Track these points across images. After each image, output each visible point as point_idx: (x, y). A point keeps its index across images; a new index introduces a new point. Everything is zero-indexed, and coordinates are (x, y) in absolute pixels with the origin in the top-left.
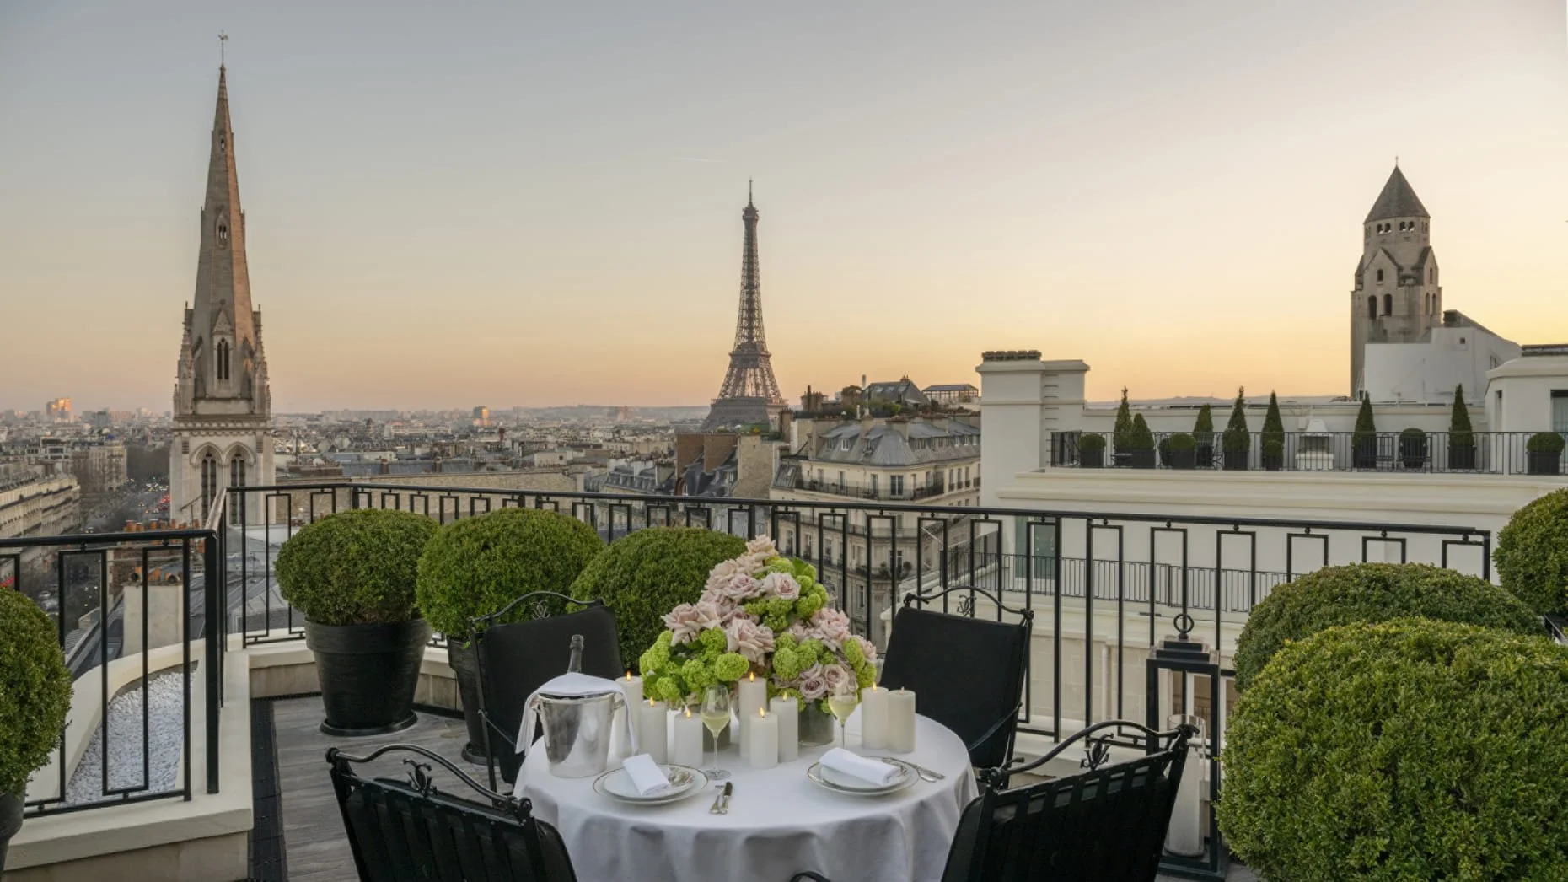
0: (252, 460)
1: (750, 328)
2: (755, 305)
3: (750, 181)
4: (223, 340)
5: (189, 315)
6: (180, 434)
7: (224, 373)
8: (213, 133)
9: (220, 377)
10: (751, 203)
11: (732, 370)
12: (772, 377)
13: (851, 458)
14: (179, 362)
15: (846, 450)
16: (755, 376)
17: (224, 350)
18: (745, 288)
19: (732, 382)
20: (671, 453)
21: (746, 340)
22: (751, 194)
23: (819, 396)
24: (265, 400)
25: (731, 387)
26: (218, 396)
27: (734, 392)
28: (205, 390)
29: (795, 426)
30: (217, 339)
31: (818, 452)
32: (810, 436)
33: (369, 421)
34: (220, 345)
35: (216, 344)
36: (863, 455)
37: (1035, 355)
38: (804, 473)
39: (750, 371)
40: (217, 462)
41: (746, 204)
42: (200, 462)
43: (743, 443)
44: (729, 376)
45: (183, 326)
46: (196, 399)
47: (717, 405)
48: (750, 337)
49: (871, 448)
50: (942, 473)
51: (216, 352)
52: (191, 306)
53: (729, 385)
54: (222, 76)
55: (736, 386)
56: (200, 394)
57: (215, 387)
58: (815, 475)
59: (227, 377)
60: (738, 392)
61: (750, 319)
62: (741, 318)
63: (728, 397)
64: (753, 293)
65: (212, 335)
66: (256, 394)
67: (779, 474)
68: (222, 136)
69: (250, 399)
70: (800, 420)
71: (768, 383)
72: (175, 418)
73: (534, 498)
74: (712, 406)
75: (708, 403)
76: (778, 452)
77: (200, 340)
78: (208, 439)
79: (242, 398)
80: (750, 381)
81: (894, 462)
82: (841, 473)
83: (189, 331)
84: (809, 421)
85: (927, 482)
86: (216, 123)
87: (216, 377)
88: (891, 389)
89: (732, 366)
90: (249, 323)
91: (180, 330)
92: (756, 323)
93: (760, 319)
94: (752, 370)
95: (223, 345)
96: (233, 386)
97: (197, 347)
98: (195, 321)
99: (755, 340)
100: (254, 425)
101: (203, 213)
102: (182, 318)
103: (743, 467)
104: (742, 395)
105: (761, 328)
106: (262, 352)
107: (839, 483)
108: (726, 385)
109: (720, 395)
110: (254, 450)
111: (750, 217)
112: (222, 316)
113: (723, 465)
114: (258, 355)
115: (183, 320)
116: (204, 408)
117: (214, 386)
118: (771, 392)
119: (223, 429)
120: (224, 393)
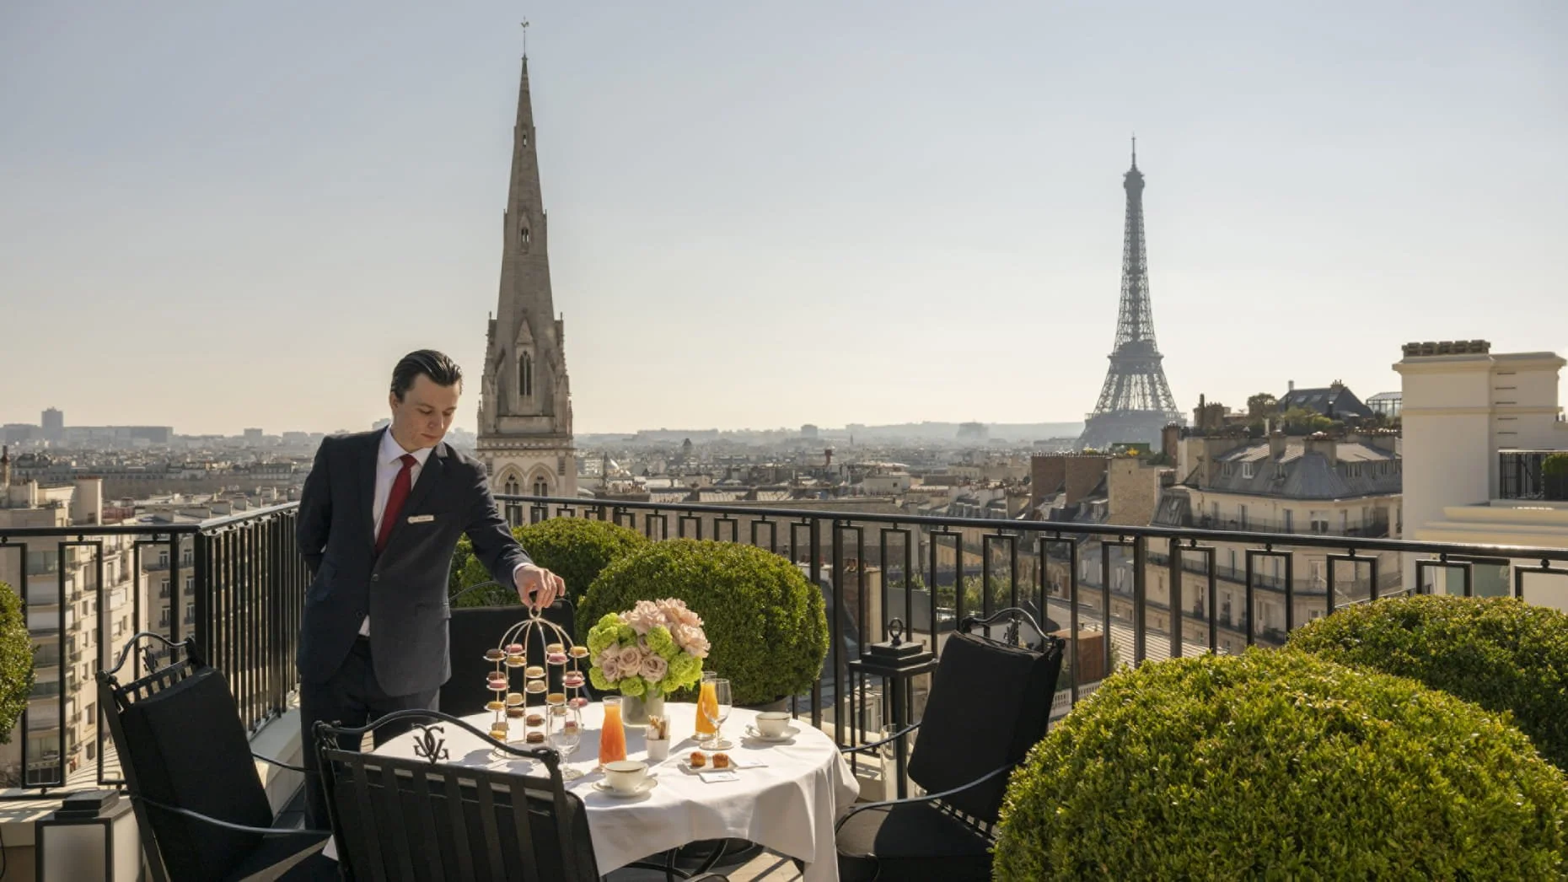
0: (555, 483)
1: (1135, 323)
2: (1142, 294)
3: (1134, 139)
4: (525, 353)
5: (493, 325)
6: (483, 455)
7: (526, 389)
8: (516, 128)
9: (522, 393)
10: (1134, 166)
11: (1113, 377)
12: (1164, 384)
13: (1256, 488)
14: (483, 377)
15: (1250, 477)
16: (1143, 383)
17: (525, 363)
18: (1128, 273)
19: (1112, 391)
20: (1026, 480)
21: (1129, 339)
22: (1134, 155)
23: (1217, 409)
24: (568, 415)
25: (1111, 398)
26: (520, 413)
27: (1114, 404)
28: (508, 409)
29: (1183, 446)
30: (520, 351)
31: (1211, 478)
32: (1200, 459)
33: (687, 442)
34: (522, 358)
35: (518, 357)
36: (1272, 484)
37: (1480, 347)
38: (1194, 505)
39: (1135, 378)
40: (520, 485)
41: (1128, 168)
42: (503, 485)
43: (1114, 467)
44: (1108, 384)
45: (486, 338)
46: (499, 416)
47: (1094, 422)
48: (1135, 335)
49: (1283, 476)
50: (1386, 510)
51: (518, 366)
52: (494, 317)
53: (1108, 395)
54: (525, 66)
55: (1117, 397)
56: (502, 412)
57: (518, 404)
58: (1208, 509)
59: (529, 393)
60: (1120, 404)
61: (1135, 312)
62: (1123, 312)
63: (1106, 410)
64: (1139, 279)
65: (514, 348)
66: (557, 410)
67: (1161, 506)
68: (525, 131)
69: (552, 416)
70: (1191, 439)
71: (1160, 392)
72: (479, 438)
73: (830, 522)
74: (1087, 421)
75: (1082, 418)
76: (1159, 479)
77: (503, 353)
78: (510, 460)
79: (544, 416)
80: (1135, 390)
81: (1316, 494)
82: (1243, 507)
83: (492, 344)
84: (1201, 441)
85: (1365, 521)
86: (519, 117)
87: (518, 392)
88: (1317, 398)
89: (1112, 372)
90: (551, 333)
91: (484, 343)
92: (1142, 317)
93: (1148, 312)
94: (1138, 377)
95: (526, 358)
96: (535, 403)
97: (500, 361)
98: (499, 332)
99: (1142, 338)
100: (557, 442)
101: (506, 216)
102: (485, 329)
103: (1116, 497)
104: (1126, 409)
105: (1148, 323)
106: (564, 365)
107: (1240, 521)
108: (1104, 396)
109: (1097, 407)
110: (556, 472)
111: (1134, 183)
112: (525, 326)
113: (1089, 496)
114: (559, 368)
115: (487, 332)
116: (507, 425)
117: (516, 402)
118: (1163, 403)
119: (526, 449)
120: (527, 411)
